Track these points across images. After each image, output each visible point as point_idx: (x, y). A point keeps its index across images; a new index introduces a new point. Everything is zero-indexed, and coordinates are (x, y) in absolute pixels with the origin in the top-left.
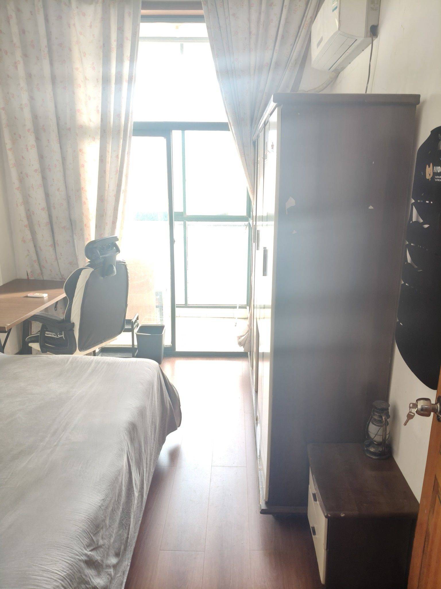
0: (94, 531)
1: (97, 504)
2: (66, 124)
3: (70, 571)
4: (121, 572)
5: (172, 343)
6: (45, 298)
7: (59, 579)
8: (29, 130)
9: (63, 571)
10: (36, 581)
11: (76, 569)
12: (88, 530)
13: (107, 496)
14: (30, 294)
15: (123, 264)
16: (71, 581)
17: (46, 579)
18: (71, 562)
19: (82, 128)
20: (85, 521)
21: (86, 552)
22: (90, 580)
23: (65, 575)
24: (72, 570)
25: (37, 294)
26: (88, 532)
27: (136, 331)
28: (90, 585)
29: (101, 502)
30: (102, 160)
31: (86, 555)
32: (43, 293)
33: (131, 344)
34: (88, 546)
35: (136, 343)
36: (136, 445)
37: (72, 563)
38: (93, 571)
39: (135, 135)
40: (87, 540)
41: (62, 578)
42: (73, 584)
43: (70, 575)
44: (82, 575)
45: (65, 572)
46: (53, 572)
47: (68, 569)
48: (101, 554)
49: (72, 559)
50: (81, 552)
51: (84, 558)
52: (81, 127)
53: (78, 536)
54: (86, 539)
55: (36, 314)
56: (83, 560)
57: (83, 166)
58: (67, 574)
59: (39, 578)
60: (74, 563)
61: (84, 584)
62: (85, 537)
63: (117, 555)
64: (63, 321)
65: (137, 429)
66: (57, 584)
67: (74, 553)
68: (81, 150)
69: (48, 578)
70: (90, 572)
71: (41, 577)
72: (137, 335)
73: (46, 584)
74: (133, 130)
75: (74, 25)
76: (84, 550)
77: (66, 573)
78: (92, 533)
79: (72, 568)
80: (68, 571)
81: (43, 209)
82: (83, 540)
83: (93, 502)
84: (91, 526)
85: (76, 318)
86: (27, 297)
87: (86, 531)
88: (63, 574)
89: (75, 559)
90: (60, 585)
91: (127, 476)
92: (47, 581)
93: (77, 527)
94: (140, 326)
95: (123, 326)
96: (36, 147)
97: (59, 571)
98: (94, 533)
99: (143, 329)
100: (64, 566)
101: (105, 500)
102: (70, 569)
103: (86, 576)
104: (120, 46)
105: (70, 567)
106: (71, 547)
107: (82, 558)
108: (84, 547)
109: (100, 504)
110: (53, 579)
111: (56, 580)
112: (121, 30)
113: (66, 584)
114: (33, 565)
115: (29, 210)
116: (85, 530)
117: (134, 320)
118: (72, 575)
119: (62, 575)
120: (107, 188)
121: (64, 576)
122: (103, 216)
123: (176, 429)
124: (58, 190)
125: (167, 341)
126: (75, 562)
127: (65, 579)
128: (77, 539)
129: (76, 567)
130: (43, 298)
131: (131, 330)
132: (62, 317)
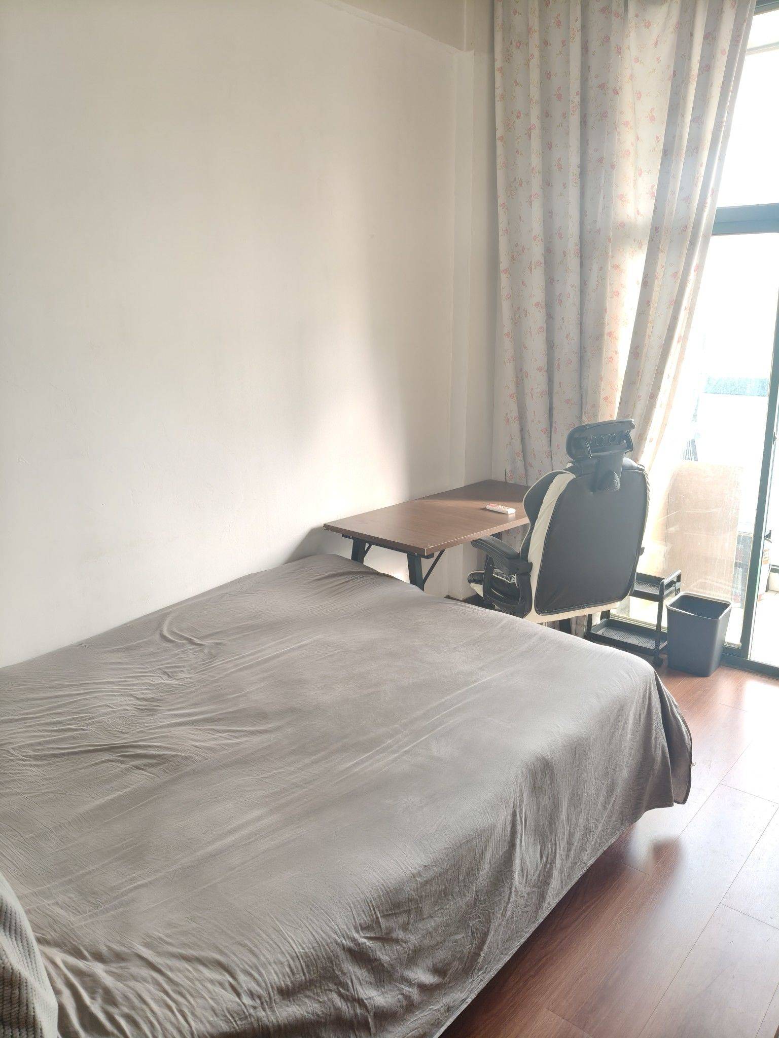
0: (387, 910)
1: (410, 868)
2: (595, 222)
3: (312, 951)
4: (442, 1005)
5: (741, 641)
6: (510, 516)
7: (289, 953)
8: (535, 238)
9: (301, 945)
10: (258, 938)
11: (324, 953)
12: (373, 902)
13: (436, 863)
14: (491, 506)
15: (639, 473)
16: (307, 966)
17: (271, 942)
18: (321, 939)
19: (623, 227)
20: (376, 886)
21: (356, 936)
22: (350, 984)
23: (300, 952)
24: (315, 950)
25: (500, 507)
26: (373, 906)
27: (668, 602)
28: (348, 991)
29: (419, 869)
30: (647, 283)
31: (354, 940)
32: (510, 507)
33: (655, 622)
34: (364, 928)
35: (665, 623)
36: (545, 800)
37: (321, 942)
38: (366, 974)
39: (715, 233)
40: (365, 918)
41: (294, 954)
42: (309, 973)
43: (309, 957)
44: (335, 968)
45: (303, 949)
46: (285, 939)
47: (310, 945)
48: (395, 955)
49: (324, 935)
50: (346, 932)
51: (348, 943)
52: (623, 225)
53: (352, 905)
54: (364, 916)
55: (483, 539)
56: (343, 945)
57: (617, 294)
58: (306, 953)
59: (264, 936)
60: (323, 942)
61: (336, 984)
62: (363, 911)
63: (438, 971)
64: (516, 557)
65: (552, 772)
66: (283, 960)
67: (331, 927)
68: (616, 267)
69: (276, 943)
70: (355, 972)
71: (268, 936)
72: (669, 611)
73: (268, 950)
74: (714, 223)
75: (629, 47)
76: (353, 931)
77: (303, 951)
78: (381, 911)
79: (317, 948)
80: (309, 949)
81: (540, 369)
82: (359, 915)
83: (405, 863)
84: (382, 898)
85: (535, 556)
86: (485, 509)
87: (370, 905)
88: (299, 950)
89: (329, 936)
90: (286, 963)
91: (504, 848)
92: (271, 946)
93: (358, 889)
94: (681, 594)
95: (631, 585)
96: (543, 265)
97: (294, 941)
98: (386, 913)
99: (687, 602)
100: (305, 939)
101: (430, 869)
102: (313, 948)
103: (344, 974)
104: (707, 68)
105: (316, 945)
106: (332, 917)
107: (344, 941)
108: (355, 928)
109: (414, 871)
110: (281, 949)
111: (283, 953)
112: (711, 37)
113: (297, 968)
114: (268, 914)
115: (521, 370)
116: (369, 901)
117: (666, 581)
118: (312, 957)
119: (297, 950)
120: (648, 332)
121: (298, 954)
122: (634, 383)
123: (671, 805)
124: (568, 336)
125: (732, 635)
126: (326, 941)
127: (299, 959)
128: (348, 908)
129: (325, 950)
130: (506, 514)
131: (659, 599)
132: (518, 549)
